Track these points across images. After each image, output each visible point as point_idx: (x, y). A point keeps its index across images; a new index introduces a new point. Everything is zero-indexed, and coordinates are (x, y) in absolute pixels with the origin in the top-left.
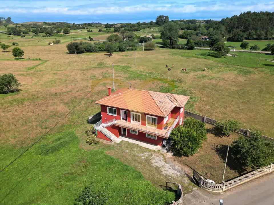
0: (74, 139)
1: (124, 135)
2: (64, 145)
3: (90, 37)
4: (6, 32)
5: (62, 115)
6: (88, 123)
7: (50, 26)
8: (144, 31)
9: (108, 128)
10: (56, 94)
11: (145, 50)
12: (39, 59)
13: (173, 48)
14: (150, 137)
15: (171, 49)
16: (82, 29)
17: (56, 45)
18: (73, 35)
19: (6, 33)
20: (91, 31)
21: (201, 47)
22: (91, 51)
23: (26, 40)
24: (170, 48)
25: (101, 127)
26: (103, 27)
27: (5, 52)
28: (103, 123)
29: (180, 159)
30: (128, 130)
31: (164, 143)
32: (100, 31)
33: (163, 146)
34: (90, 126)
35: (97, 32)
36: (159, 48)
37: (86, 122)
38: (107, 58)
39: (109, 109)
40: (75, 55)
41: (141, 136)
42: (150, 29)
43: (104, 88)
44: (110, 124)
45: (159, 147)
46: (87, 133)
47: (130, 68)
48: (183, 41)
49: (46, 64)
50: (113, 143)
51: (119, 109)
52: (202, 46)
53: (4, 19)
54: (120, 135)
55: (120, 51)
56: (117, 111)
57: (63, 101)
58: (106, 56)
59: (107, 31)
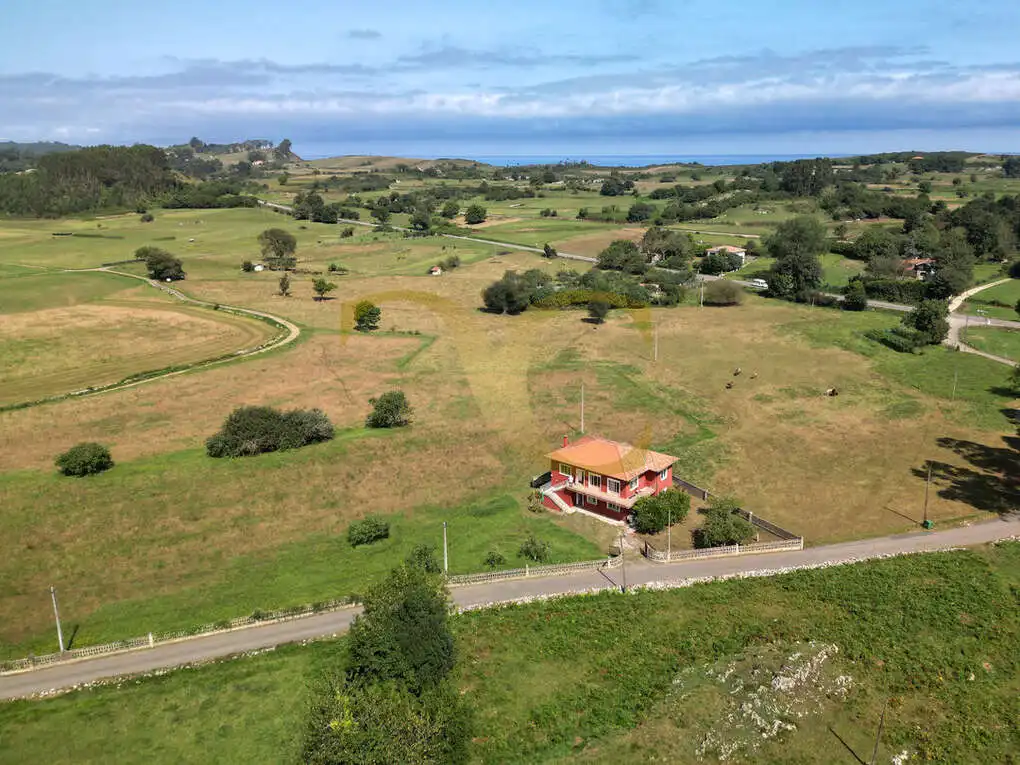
0: (514, 504)
1: (580, 505)
2: (501, 509)
3: (546, 248)
4: (290, 209)
5: (491, 472)
6: (532, 486)
7: (420, 179)
8: (731, 221)
9: (558, 492)
10: (476, 434)
11: (706, 304)
12: (417, 333)
13: (800, 301)
14: (612, 508)
15: (792, 304)
16: (523, 197)
17: (447, 274)
18: (494, 230)
19: (289, 213)
20: (554, 214)
21: (891, 301)
22: (546, 306)
23: (359, 250)
24: (790, 300)
25: (549, 491)
26: (594, 191)
27: (320, 299)
28: (552, 485)
29: (643, 536)
30: (585, 497)
31: (629, 517)
32: (582, 215)
33: (628, 522)
34: (534, 490)
35: (573, 217)
36: (757, 298)
37: (528, 485)
38: (588, 332)
39: (563, 467)
40: (503, 319)
41: (601, 507)
42: (756, 209)
43: (564, 428)
44: (561, 487)
45: (622, 523)
46: (530, 499)
47: (639, 373)
48: (852, 267)
49: (435, 347)
50: (562, 514)
51: (574, 468)
52: (898, 297)
53: (268, 146)
54: (575, 504)
55: (630, 306)
56: (572, 469)
57: (489, 448)
58: (586, 324)
59: (606, 216)
